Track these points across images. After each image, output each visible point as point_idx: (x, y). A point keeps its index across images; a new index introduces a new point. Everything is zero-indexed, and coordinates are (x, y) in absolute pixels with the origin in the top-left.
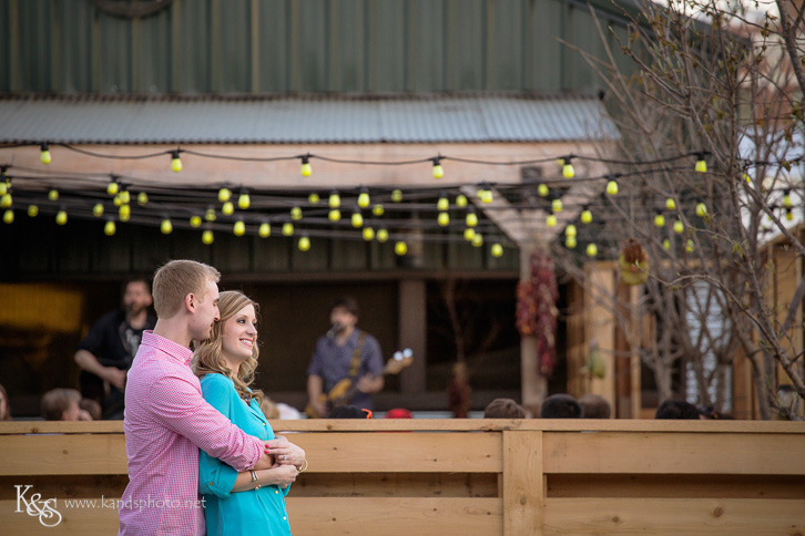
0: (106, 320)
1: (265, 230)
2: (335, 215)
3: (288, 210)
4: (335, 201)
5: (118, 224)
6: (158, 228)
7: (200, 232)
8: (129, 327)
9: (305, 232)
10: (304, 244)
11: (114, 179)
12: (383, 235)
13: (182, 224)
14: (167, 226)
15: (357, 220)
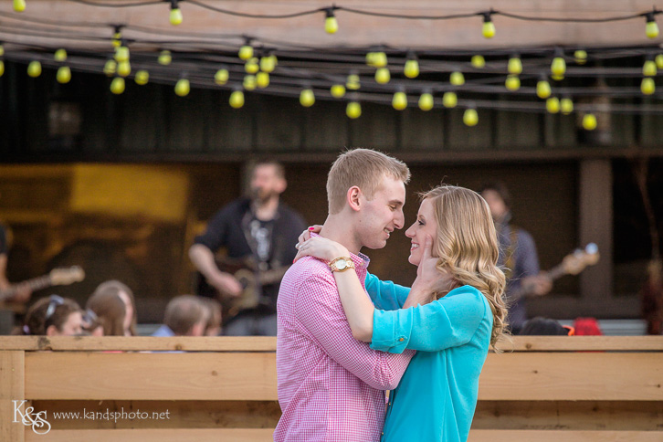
0: (228, 210)
1: (426, 102)
2: (513, 84)
3: (445, 77)
4: (515, 65)
5: (247, 94)
6: (296, 99)
7: (342, 104)
8: (255, 218)
9: (471, 103)
10: (471, 117)
11: (248, 40)
12: (567, 106)
13: (323, 94)
14: (308, 98)
15: (544, 89)
